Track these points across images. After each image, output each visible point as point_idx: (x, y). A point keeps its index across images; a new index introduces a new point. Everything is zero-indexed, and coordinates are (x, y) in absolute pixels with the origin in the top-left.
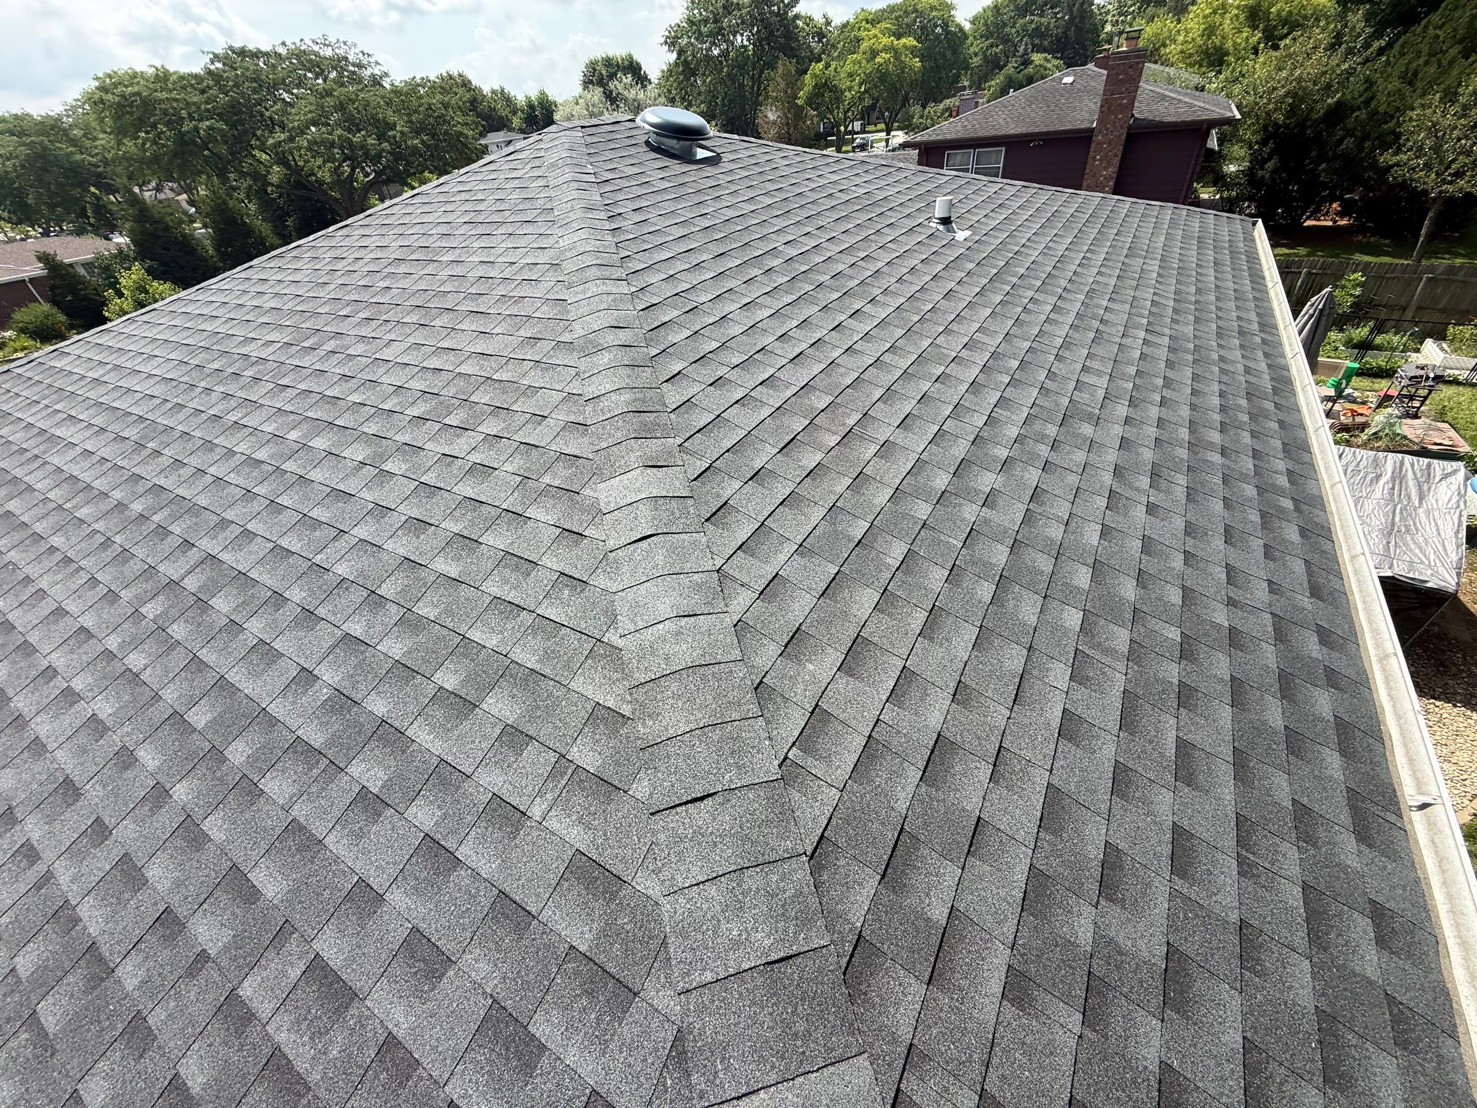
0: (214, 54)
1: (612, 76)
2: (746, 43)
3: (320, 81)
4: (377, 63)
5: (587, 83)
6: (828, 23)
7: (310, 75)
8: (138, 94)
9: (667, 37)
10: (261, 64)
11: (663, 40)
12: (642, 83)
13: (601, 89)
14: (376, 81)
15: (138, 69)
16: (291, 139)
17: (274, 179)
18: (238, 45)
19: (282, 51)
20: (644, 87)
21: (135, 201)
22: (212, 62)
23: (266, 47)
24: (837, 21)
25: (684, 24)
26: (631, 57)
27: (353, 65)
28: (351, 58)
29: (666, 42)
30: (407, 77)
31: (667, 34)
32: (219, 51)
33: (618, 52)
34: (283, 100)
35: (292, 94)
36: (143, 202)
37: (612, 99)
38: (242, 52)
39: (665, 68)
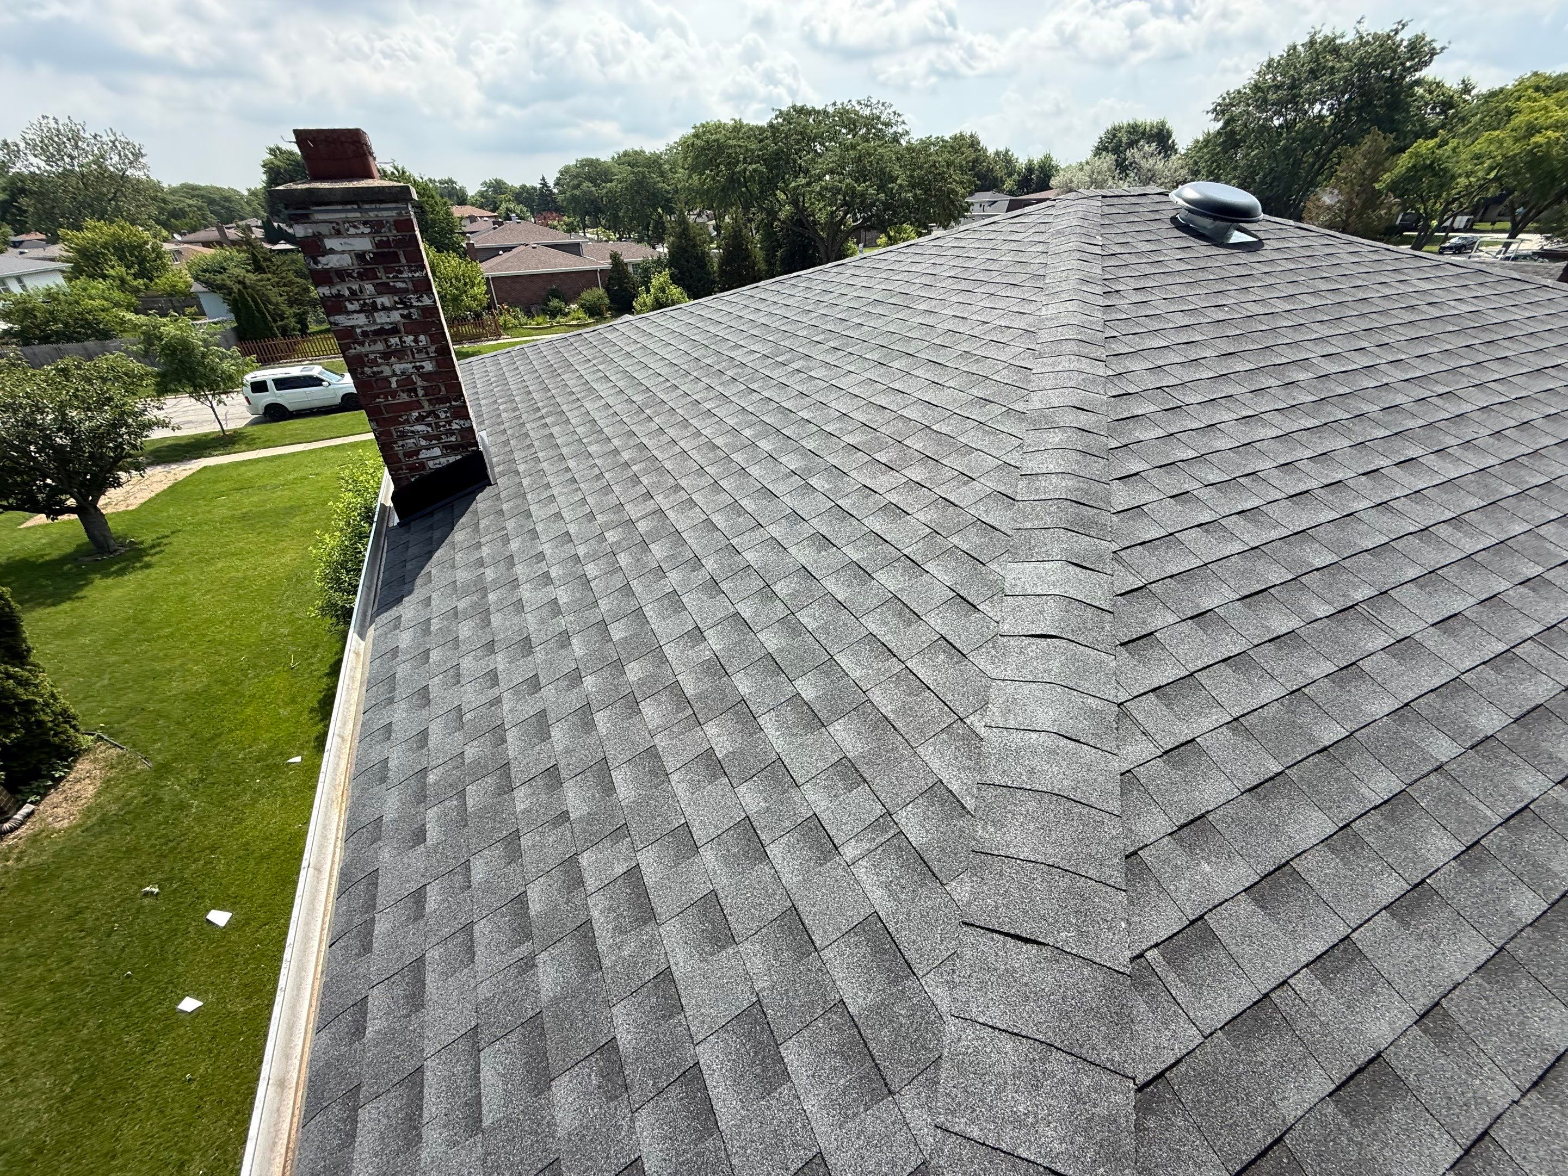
0: (780, 111)
1: (1131, 144)
2: (1324, 112)
3: (850, 136)
4: (903, 123)
5: (1100, 150)
6: (1467, 89)
7: (844, 131)
8: (718, 140)
9: (1219, 104)
10: (811, 121)
11: (1212, 107)
12: (1166, 152)
13: (1115, 157)
14: (896, 139)
15: (723, 121)
16: (809, 184)
17: (782, 216)
18: (799, 104)
19: (831, 110)
20: (1167, 157)
21: (683, 222)
22: (776, 118)
23: (819, 107)
24: (1482, 87)
25: (1247, 91)
26: (1163, 124)
27: (883, 124)
28: (884, 117)
29: (1215, 110)
30: (923, 137)
31: (1220, 101)
32: (784, 109)
33: (1148, 117)
34: (816, 151)
35: (824, 146)
36: (688, 224)
37: (1123, 167)
38: (801, 111)
39: (1201, 139)
